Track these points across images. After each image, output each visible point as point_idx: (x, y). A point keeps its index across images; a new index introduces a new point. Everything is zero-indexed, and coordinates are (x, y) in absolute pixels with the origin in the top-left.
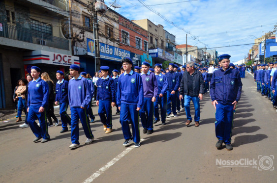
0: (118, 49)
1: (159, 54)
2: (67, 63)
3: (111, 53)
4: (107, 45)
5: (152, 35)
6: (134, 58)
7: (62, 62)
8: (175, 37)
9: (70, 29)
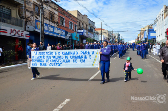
0: (57, 28)
1: (84, 33)
2: (20, 36)
3: (52, 31)
4: (49, 25)
5: (80, 21)
6: (68, 35)
7: (17, 35)
8: (94, 23)
9: (24, 13)
